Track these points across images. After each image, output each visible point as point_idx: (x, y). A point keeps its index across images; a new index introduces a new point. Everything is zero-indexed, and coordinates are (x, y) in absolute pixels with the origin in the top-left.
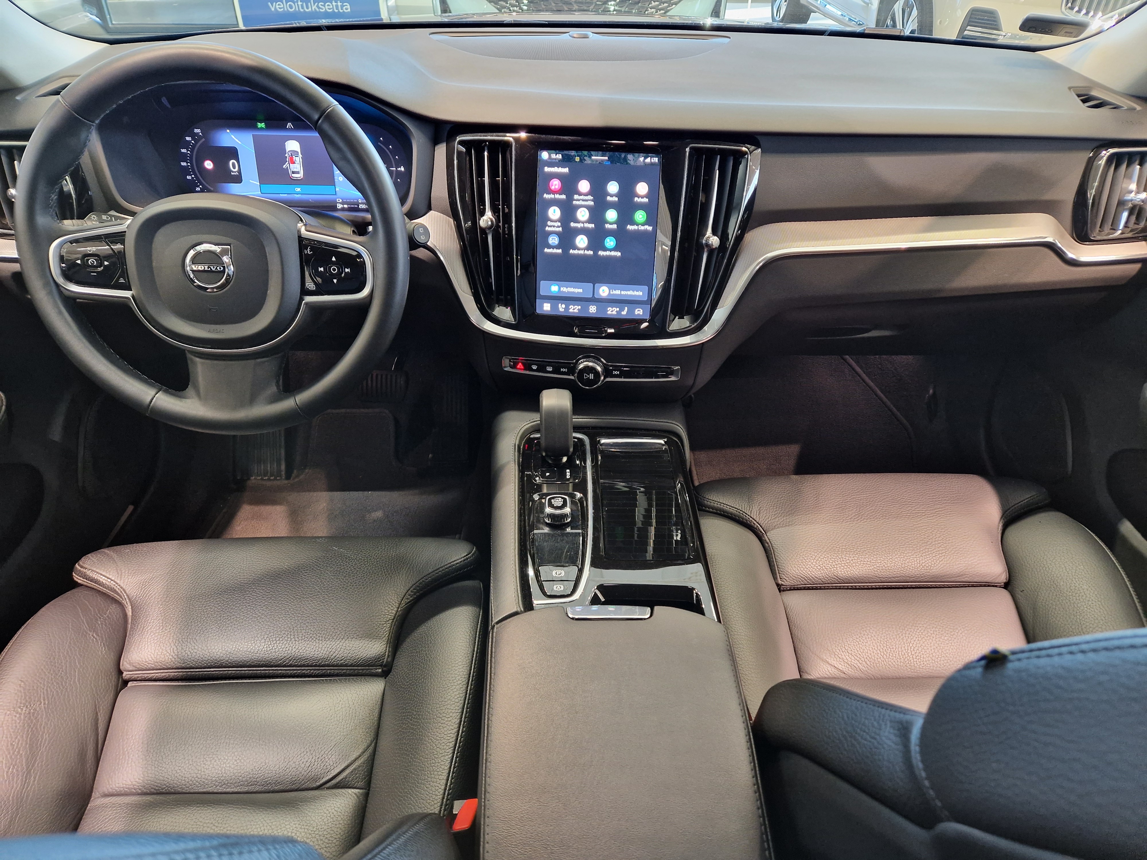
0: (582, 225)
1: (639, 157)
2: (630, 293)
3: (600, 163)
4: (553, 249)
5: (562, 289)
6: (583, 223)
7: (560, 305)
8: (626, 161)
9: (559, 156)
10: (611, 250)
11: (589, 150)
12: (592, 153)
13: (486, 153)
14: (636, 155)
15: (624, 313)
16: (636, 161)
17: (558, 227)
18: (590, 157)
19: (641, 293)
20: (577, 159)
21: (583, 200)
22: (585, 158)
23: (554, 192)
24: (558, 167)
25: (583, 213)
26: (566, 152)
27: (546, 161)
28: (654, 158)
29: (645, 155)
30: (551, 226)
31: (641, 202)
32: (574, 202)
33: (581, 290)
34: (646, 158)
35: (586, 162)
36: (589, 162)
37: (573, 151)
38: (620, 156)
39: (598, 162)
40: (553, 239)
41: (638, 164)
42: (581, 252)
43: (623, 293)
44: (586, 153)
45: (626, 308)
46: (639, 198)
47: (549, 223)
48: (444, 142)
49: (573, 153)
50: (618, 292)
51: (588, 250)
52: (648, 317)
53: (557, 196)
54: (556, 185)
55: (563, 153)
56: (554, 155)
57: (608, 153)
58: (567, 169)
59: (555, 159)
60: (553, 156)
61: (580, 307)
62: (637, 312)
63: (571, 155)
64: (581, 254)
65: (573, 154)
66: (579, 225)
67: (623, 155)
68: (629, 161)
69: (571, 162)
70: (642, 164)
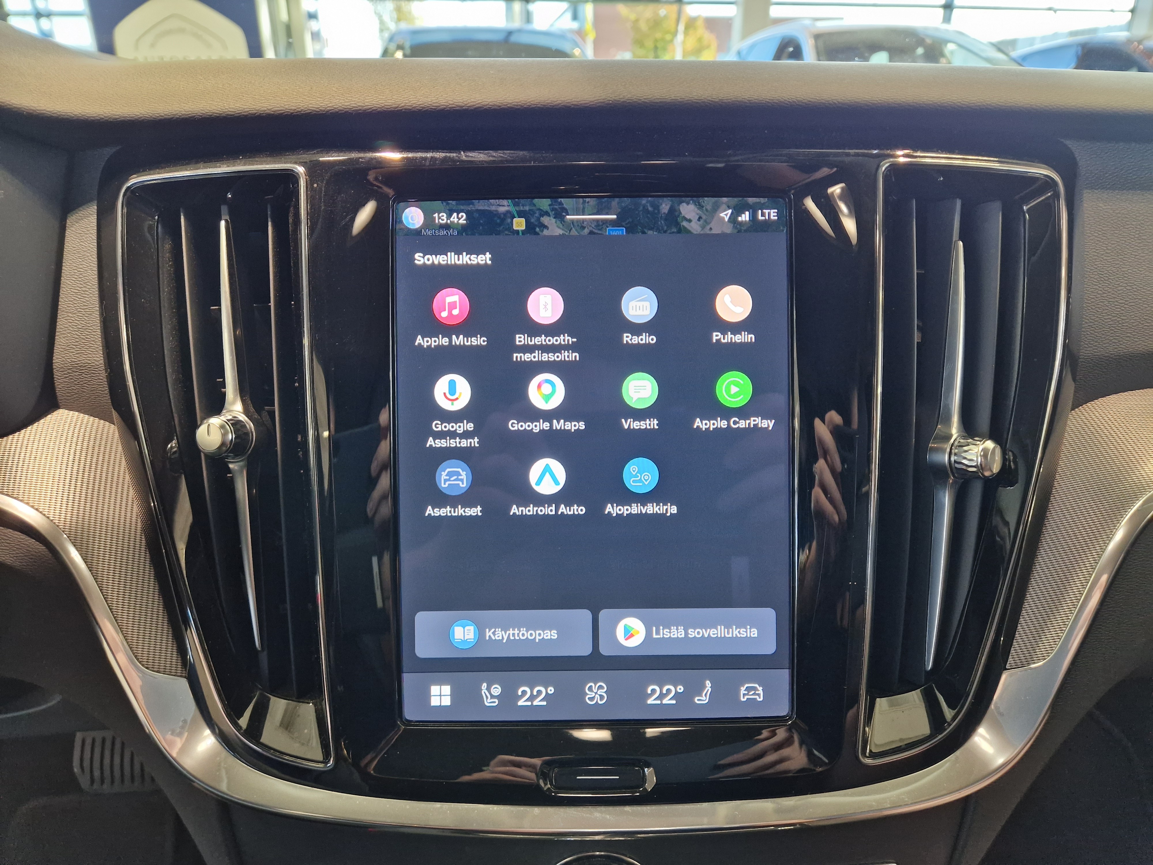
0: (546, 426)
1: (716, 208)
2: (717, 632)
3: (591, 233)
4: (454, 506)
5: (489, 633)
6: (548, 416)
7: (484, 686)
8: (677, 224)
9: (460, 219)
10: (643, 499)
11: (554, 195)
12: (567, 203)
13: (223, 224)
14: (708, 202)
15: (703, 699)
16: (707, 223)
17: (466, 435)
18: (560, 214)
19: (754, 633)
20: (519, 224)
21: (545, 349)
22: (545, 220)
23: (448, 330)
24: (458, 253)
25: (547, 388)
26: (481, 205)
27: (417, 232)
28: (766, 211)
29: (735, 201)
30: (441, 435)
31: (732, 345)
32: (517, 356)
33: (551, 634)
34: (738, 210)
35: (546, 232)
36: (559, 232)
37: (505, 202)
38: (657, 207)
39: (586, 231)
40: (450, 474)
41: (716, 231)
42: (550, 510)
43: (693, 633)
44: (544, 204)
45: (708, 684)
46: (724, 333)
47: (437, 426)
48: (90, 201)
49: (504, 206)
50: (677, 633)
51: (569, 504)
52: (782, 708)
53: (459, 340)
54: (452, 306)
55: (470, 208)
56: (444, 216)
57: (615, 202)
58: (488, 255)
59: (446, 227)
60: (442, 218)
61: (551, 690)
62: (743, 694)
63: (496, 214)
64: (546, 517)
65: (502, 209)
66: (537, 427)
67: (665, 206)
68: (685, 224)
69: (498, 233)
70: (728, 229)
